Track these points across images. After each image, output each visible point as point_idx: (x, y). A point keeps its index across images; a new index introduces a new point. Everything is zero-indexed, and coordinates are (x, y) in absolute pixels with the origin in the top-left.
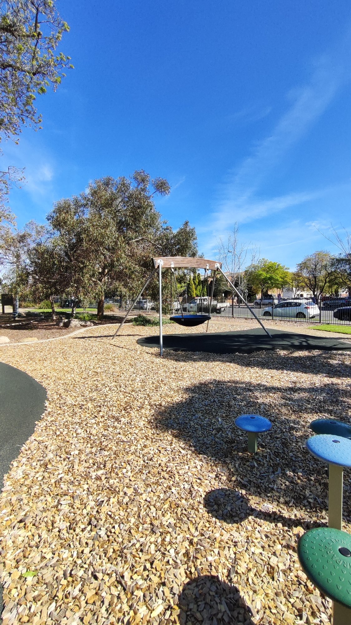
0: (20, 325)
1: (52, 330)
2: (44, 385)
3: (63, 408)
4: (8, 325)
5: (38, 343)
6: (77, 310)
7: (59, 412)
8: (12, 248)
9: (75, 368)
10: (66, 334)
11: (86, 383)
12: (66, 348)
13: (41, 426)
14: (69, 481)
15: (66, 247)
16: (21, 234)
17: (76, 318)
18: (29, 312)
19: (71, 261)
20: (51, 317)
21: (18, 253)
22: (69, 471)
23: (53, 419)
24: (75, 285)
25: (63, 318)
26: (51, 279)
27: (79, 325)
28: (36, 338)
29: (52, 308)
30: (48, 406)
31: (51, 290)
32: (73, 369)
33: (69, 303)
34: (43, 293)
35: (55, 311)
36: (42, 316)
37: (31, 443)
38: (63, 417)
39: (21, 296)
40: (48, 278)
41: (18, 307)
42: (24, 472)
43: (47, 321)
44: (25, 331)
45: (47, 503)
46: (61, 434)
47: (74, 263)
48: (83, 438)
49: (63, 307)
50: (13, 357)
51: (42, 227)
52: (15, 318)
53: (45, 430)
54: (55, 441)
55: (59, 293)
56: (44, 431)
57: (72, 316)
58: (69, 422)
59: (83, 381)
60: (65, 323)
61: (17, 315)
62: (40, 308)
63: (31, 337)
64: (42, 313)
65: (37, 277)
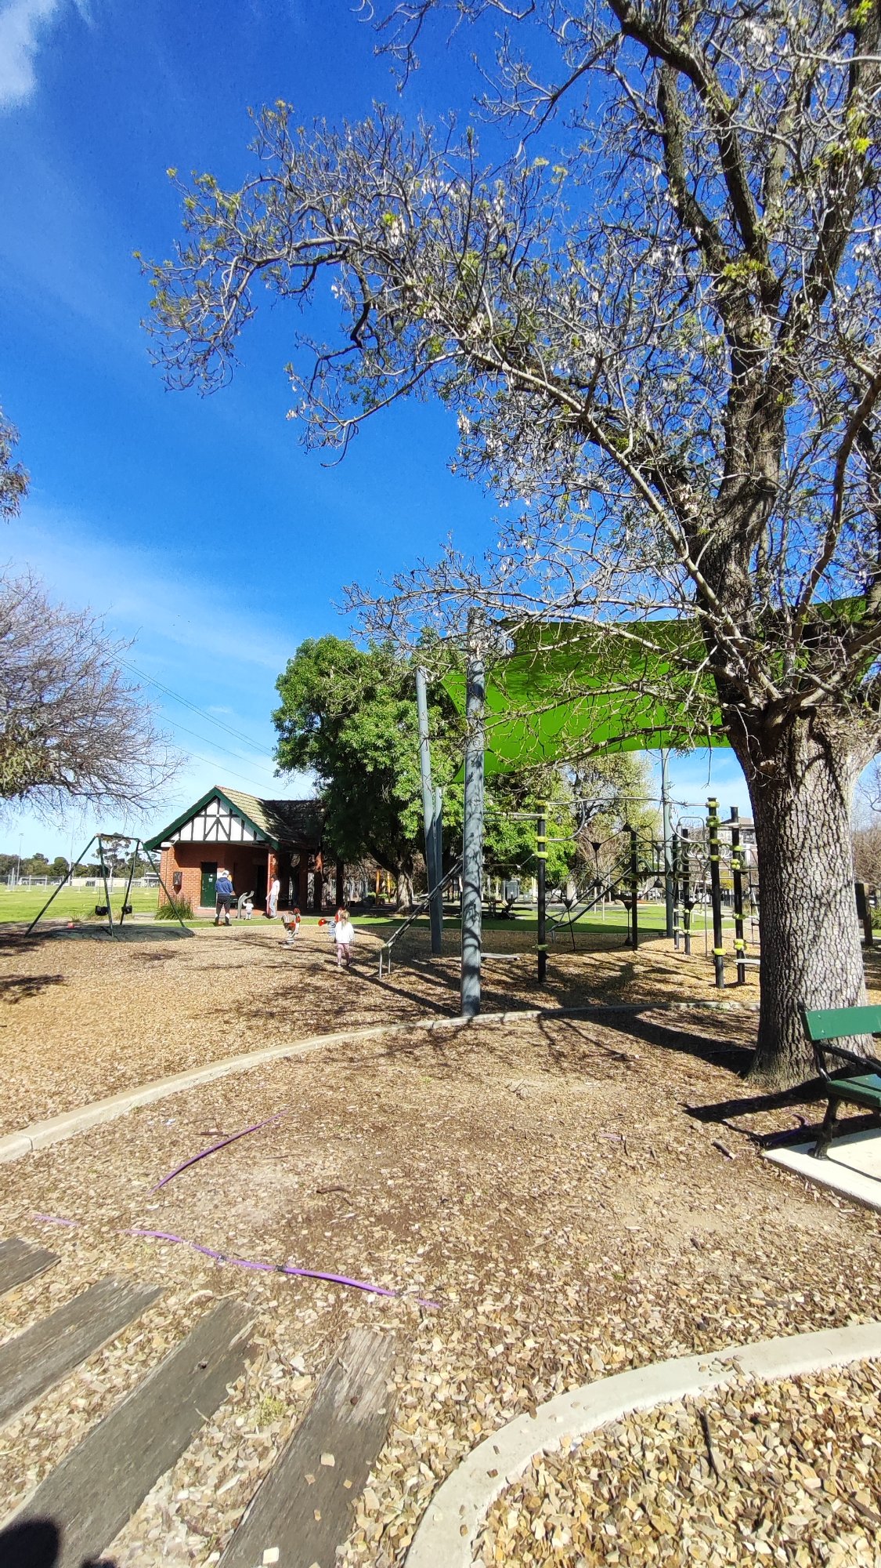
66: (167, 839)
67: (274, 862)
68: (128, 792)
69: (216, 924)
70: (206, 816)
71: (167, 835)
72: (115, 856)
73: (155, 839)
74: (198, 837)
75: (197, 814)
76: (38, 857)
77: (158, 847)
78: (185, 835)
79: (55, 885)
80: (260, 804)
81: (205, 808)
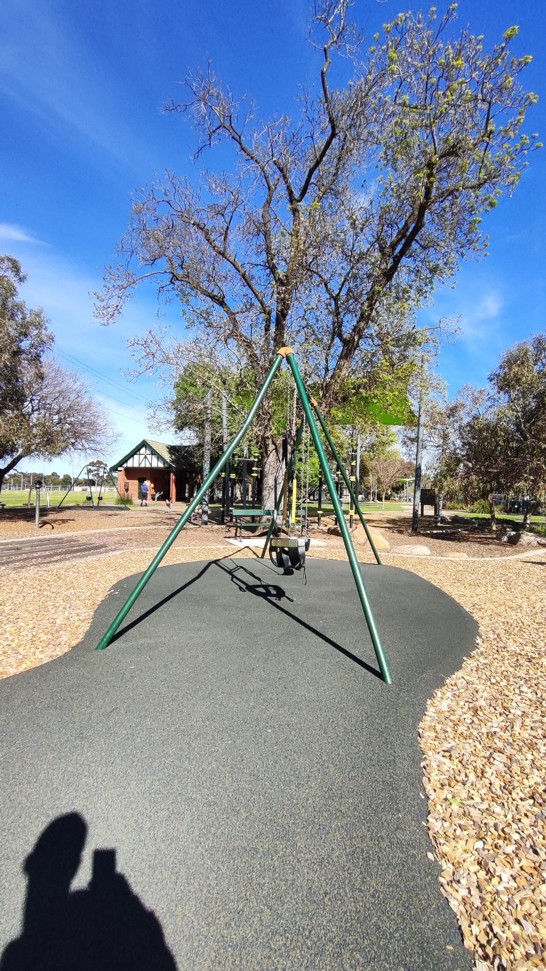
0: (443, 533)
1: (490, 546)
2: (476, 617)
3: (502, 653)
4: (429, 532)
5: (468, 562)
6: (532, 519)
7: (496, 656)
8: (439, 426)
9: (525, 605)
10: (512, 554)
11: (541, 630)
12: (510, 575)
13: (471, 665)
14: (506, 740)
15: (517, 417)
16: (451, 406)
17: (531, 530)
18: (456, 516)
19: (526, 439)
20: (488, 526)
21: (446, 432)
22: (506, 729)
23: (487, 661)
24: (532, 478)
25: (508, 529)
26: (492, 468)
27: (535, 543)
28: (465, 554)
29: (491, 512)
30: (481, 643)
31: (491, 484)
32: (520, 607)
33: (519, 506)
34: (479, 488)
35: (496, 516)
36: (474, 523)
37: (458, 678)
38: (501, 664)
39: (448, 493)
40: (488, 467)
41: (441, 508)
42: (449, 707)
43: (483, 532)
44: (450, 542)
45: (477, 749)
46: (497, 684)
47: (532, 442)
48: (531, 701)
49: (508, 512)
50: (436, 573)
51: (481, 392)
52: (436, 522)
53: (476, 671)
54: (488, 688)
55: (503, 490)
56: (474, 671)
57: (524, 528)
58: (509, 673)
59: (535, 626)
60: (510, 538)
61: (440, 519)
62: (472, 512)
63: (458, 552)
64: (476, 519)
65: (470, 465)
66: (121, 466)
67: (174, 477)
68: (99, 447)
69: (141, 506)
70: (140, 454)
71: (120, 464)
72: (98, 474)
73: (114, 466)
74: (136, 465)
75: (135, 454)
76: (54, 474)
77: (117, 470)
78: (130, 464)
79: (65, 492)
80: (168, 448)
81: (139, 450)
